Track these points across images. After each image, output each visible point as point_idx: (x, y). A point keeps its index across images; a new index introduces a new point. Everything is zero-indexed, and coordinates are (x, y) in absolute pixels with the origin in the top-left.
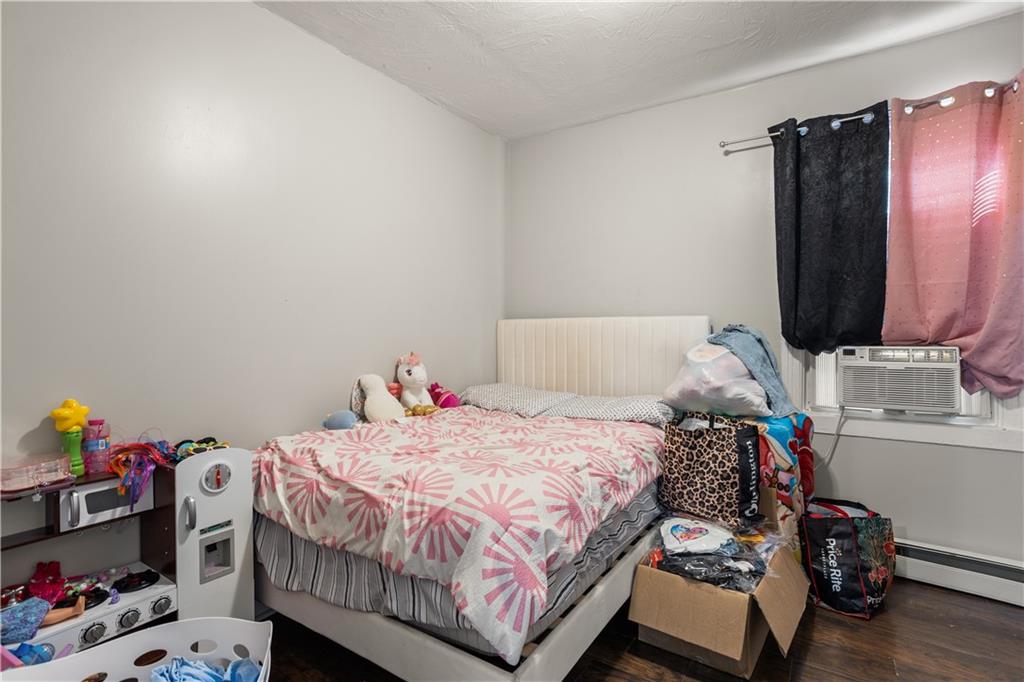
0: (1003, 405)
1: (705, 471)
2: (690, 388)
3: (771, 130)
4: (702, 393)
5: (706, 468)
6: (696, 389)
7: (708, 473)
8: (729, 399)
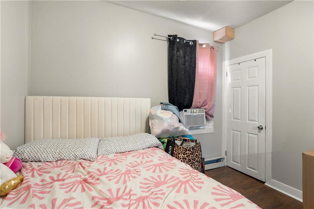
0: (208, 122)
1: (195, 162)
2: (167, 129)
3: (169, 36)
4: (171, 130)
5: (195, 161)
6: (169, 129)
7: (196, 162)
8: (180, 131)
